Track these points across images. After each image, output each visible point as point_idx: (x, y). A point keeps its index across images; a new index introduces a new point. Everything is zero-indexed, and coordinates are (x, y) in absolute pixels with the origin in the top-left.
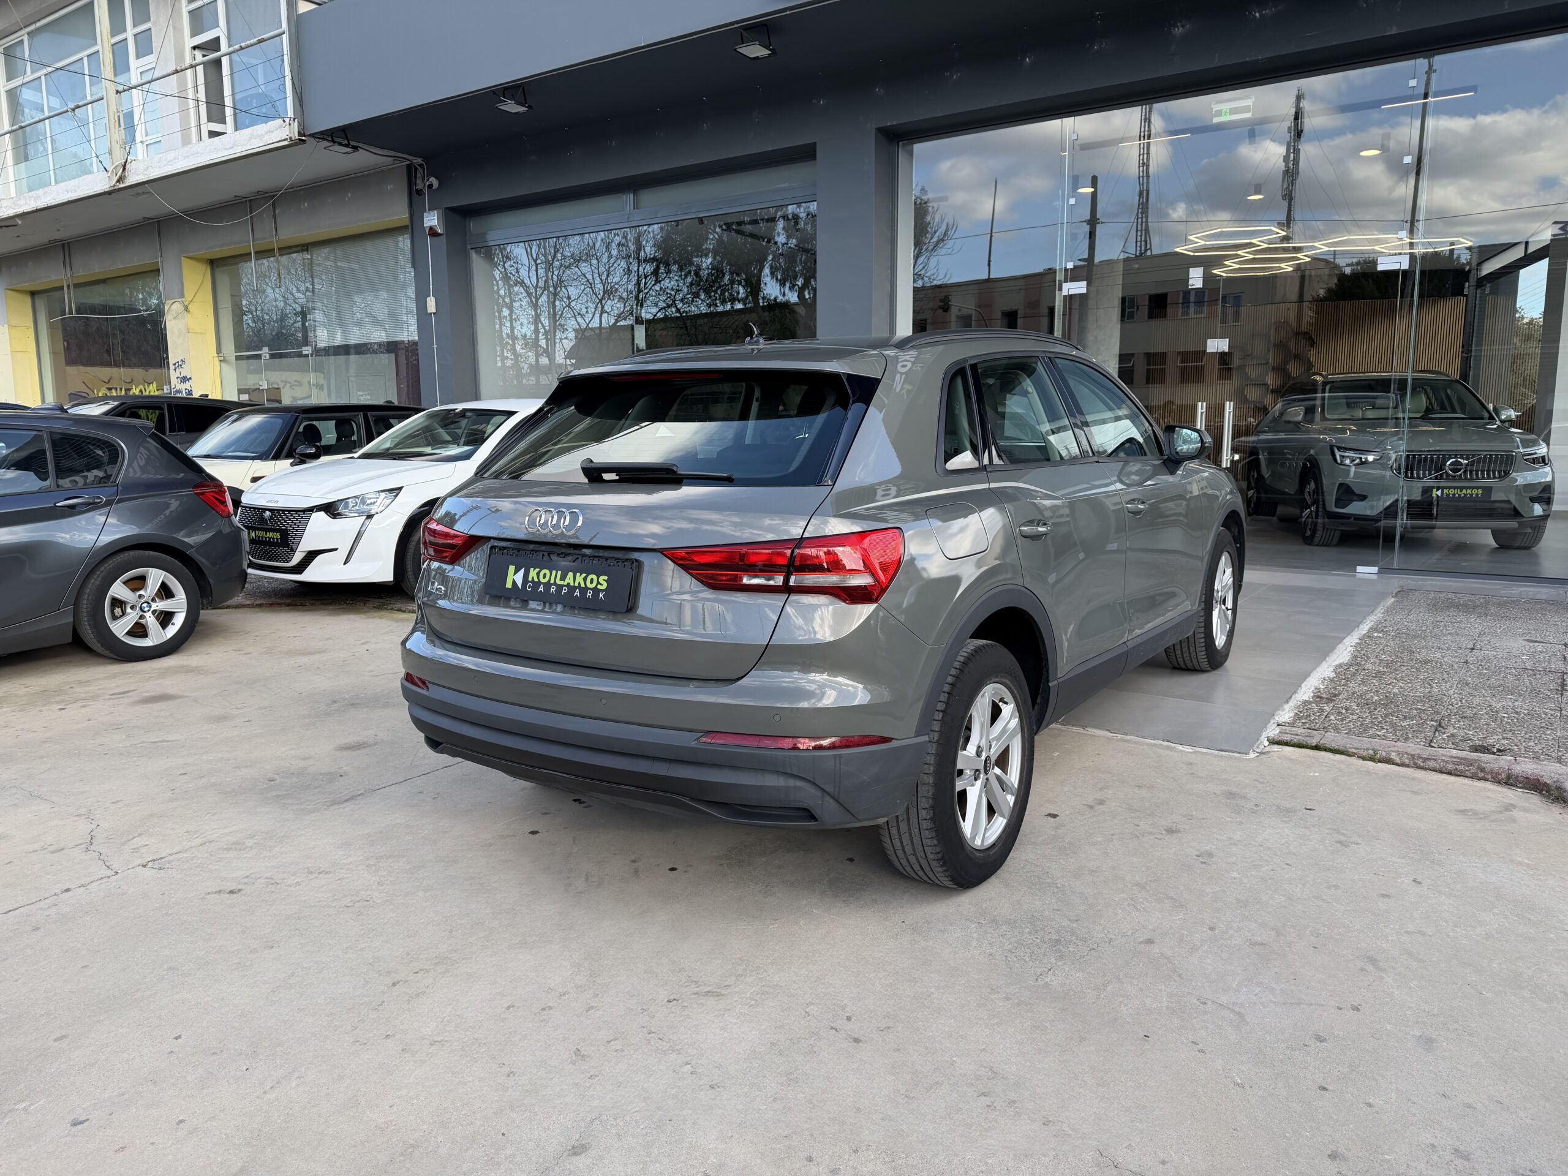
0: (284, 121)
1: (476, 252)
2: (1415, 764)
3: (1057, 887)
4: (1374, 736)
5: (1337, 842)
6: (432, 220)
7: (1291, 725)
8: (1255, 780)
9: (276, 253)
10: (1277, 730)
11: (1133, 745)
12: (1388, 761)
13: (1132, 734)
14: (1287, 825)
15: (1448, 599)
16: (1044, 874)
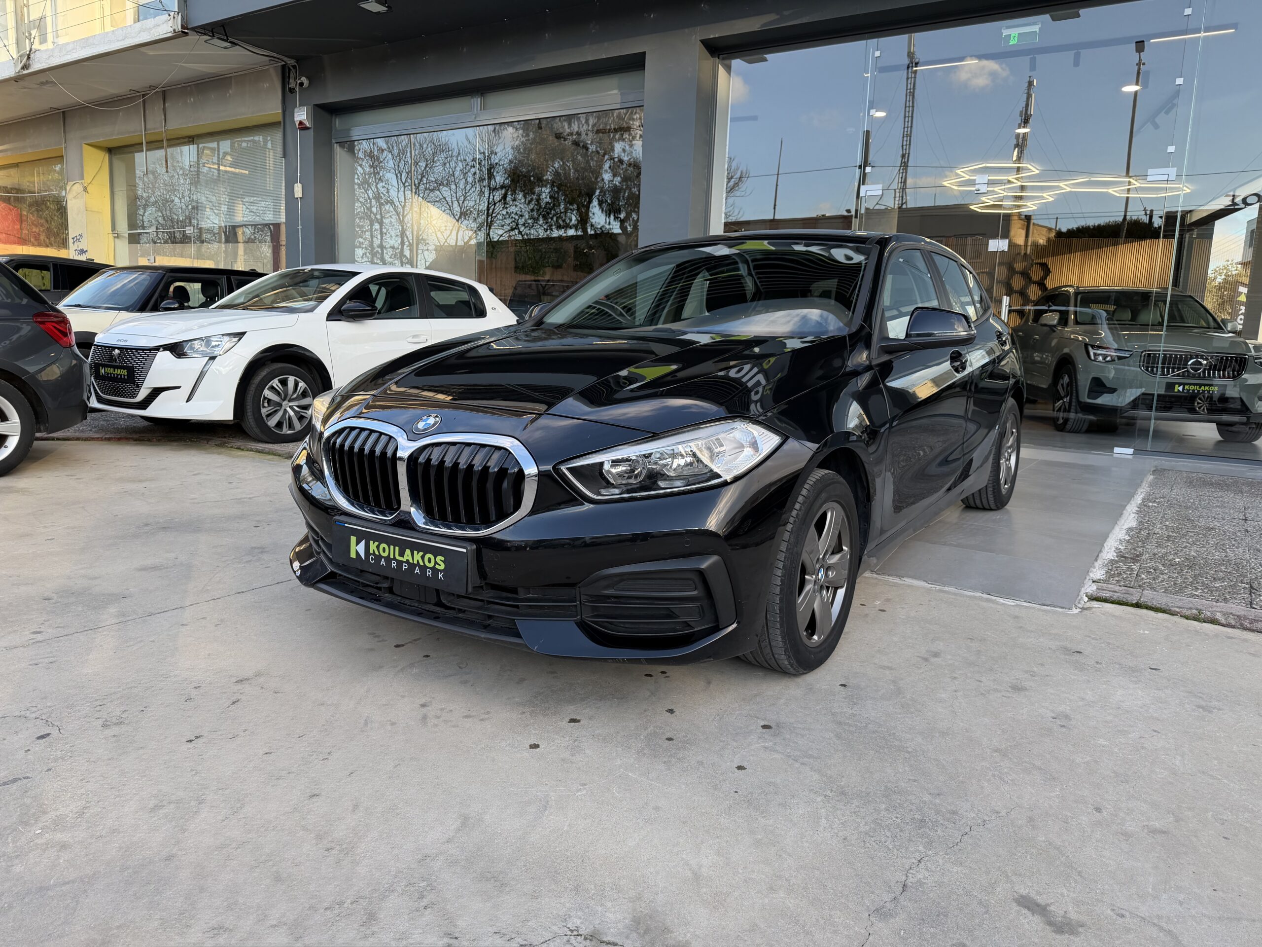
0: (169, 15)
1: (340, 146)
2: (1241, 625)
3: (909, 753)
4: (1194, 596)
5: (1199, 707)
6: (301, 115)
7: (1105, 581)
8: (1086, 636)
9: (165, 144)
10: (1094, 587)
11: (953, 597)
12: (1214, 621)
13: (950, 585)
14: (1137, 686)
15: (1200, 478)
16: (889, 735)
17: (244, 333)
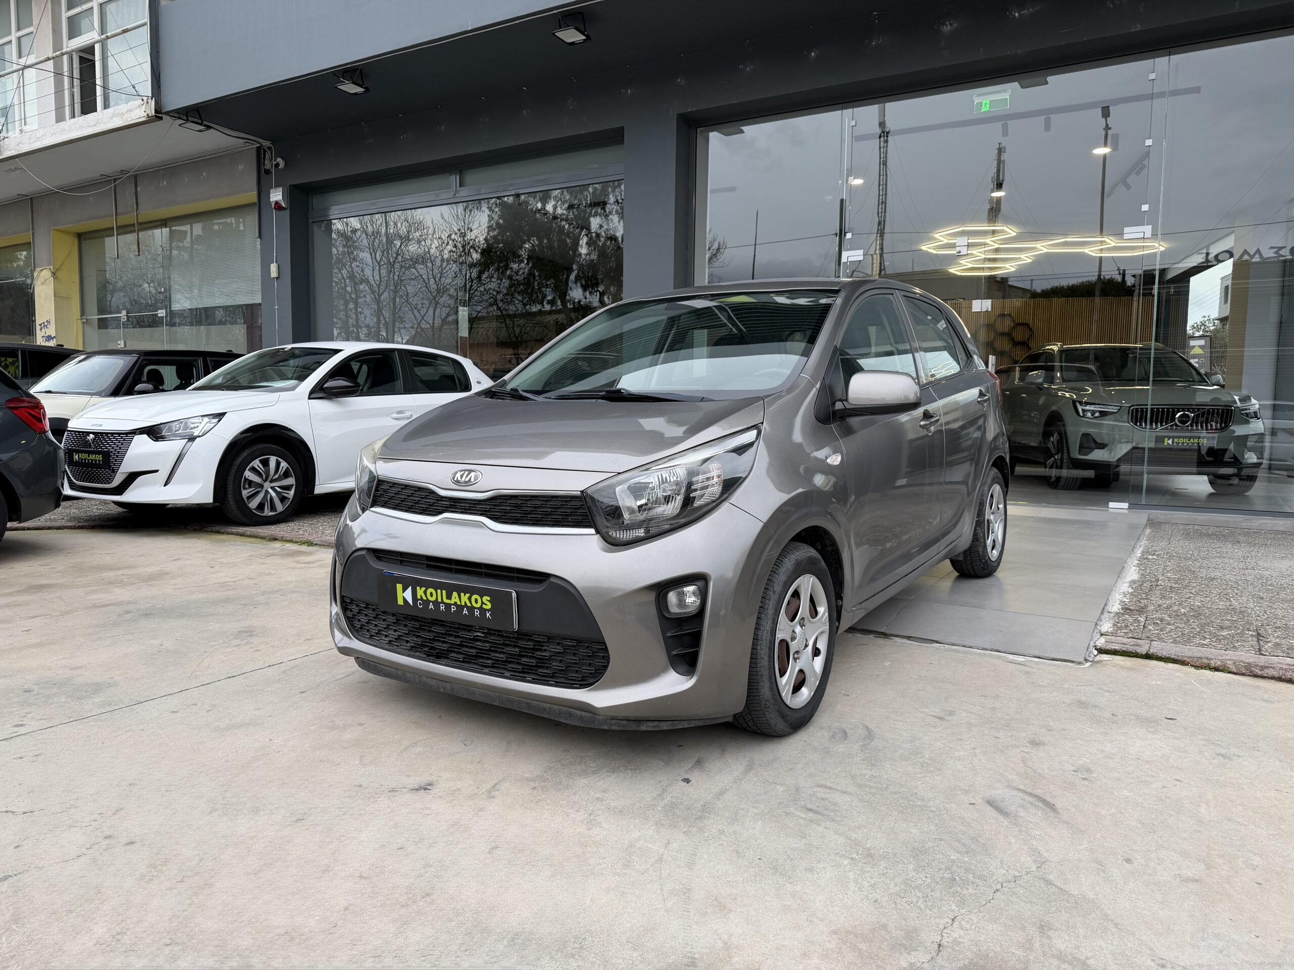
0: (143, 100)
1: (317, 227)
2: (1251, 672)
3: (932, 812)
4: (1203, 645)
5: (1218, 755)
6: (276, 196)
7: (1112, 634)
9: (137, 228)
10: (1103, 640)
11: (963, 655)
12: (1224, 669)
14: (1155, 736)
15: (1197, 530)
16: (912, 795)
17: (223, 414)
